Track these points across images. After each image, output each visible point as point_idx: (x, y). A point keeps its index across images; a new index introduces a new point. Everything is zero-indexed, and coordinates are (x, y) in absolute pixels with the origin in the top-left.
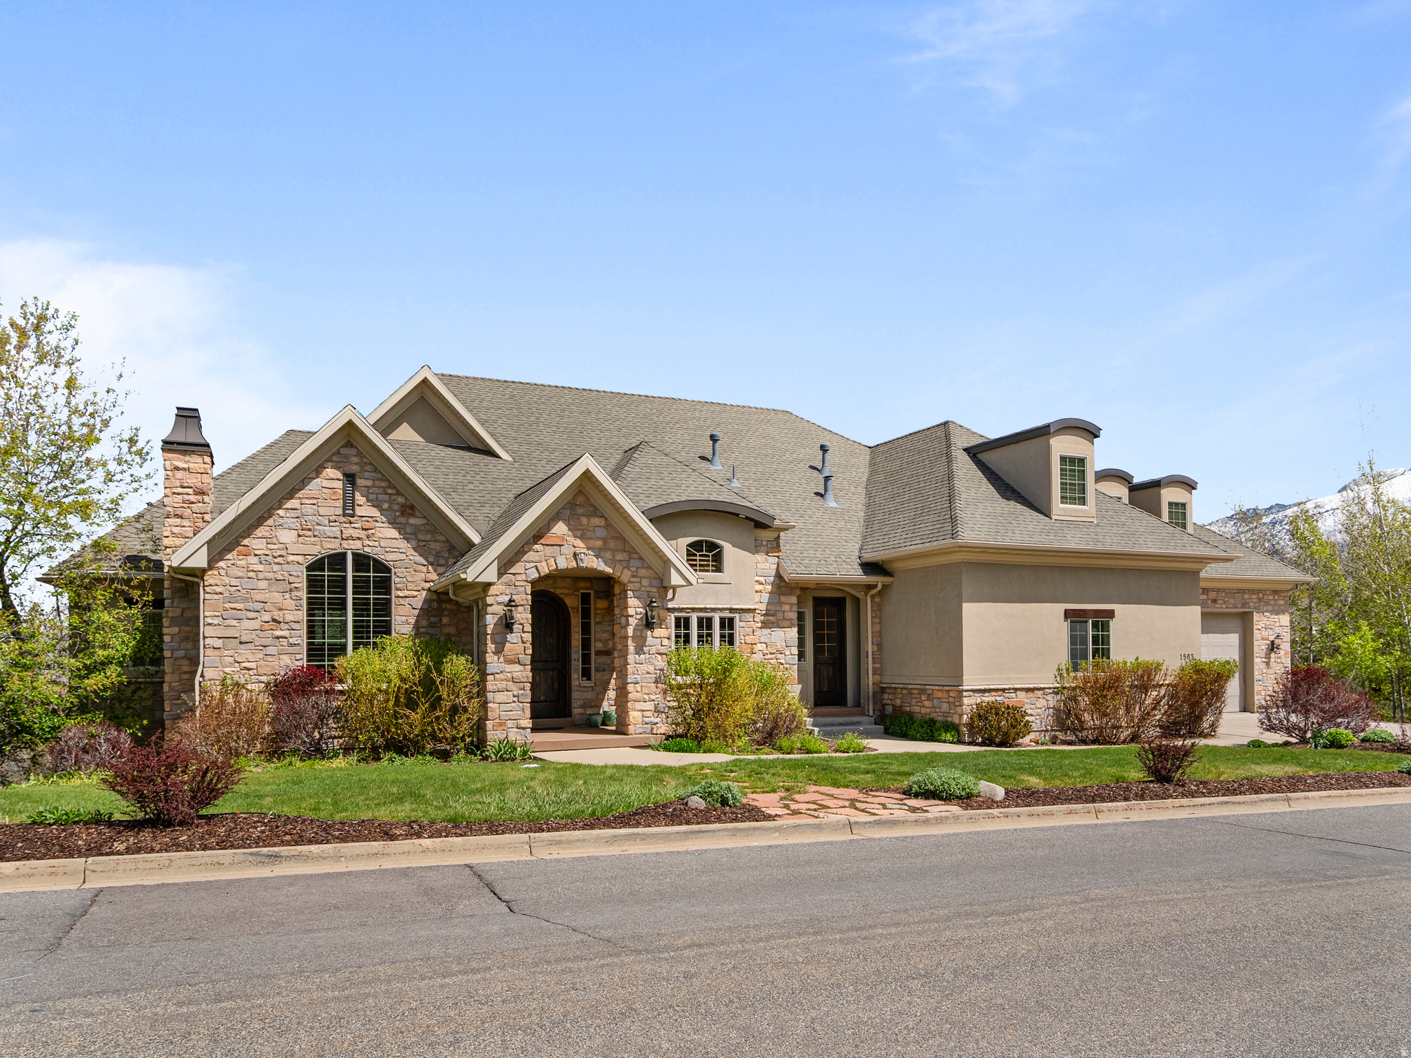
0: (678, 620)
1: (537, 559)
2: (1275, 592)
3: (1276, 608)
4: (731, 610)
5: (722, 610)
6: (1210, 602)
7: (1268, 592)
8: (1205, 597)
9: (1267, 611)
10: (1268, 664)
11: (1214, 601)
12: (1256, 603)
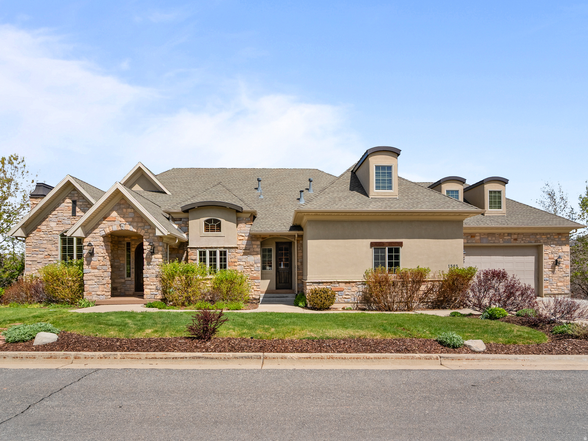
0: (200, 252)
1: (104, 227)
2: (559, 234)
3: (559, 242)
4: (224, 248)
5: (220, 248)
6: (512, 240)
7: (554, 234)
8: (510, 238)
9: (553, 244)
10: (553, 272)
11: (516, 240)
12: (545, 240)
